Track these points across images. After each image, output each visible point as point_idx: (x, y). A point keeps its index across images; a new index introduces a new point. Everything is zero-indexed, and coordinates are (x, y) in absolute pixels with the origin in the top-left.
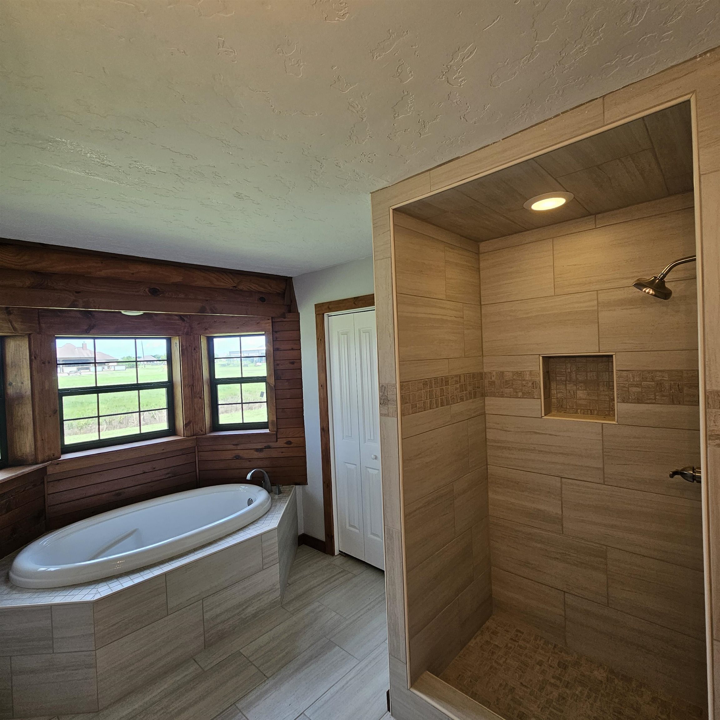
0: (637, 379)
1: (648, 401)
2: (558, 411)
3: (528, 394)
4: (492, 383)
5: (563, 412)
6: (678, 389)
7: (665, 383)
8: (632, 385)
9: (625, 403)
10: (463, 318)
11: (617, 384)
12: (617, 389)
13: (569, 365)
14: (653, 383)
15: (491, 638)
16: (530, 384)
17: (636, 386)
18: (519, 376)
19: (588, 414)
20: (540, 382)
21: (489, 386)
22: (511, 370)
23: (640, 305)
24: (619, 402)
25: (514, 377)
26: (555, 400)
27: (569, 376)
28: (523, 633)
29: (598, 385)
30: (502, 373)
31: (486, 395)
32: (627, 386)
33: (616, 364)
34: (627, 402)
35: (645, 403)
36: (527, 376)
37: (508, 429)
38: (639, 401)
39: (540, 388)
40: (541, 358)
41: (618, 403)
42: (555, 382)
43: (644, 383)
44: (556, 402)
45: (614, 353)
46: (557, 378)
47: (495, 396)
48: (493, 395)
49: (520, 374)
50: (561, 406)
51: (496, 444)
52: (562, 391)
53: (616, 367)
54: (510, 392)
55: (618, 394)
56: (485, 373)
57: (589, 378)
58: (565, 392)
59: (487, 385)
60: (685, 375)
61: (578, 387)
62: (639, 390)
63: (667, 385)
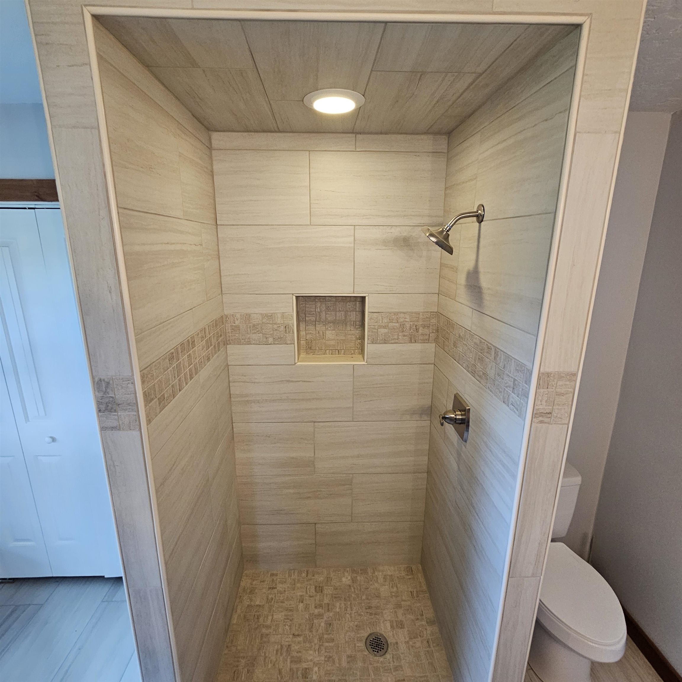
0: (385, 320)
1: (393, 342)
2: (307, 353)
3: (279, 340)
4: (236, 329)
5: (312, 354)
6: (415, 329)
7: (406, 323)
8: (380, 327)
9: (374, 344)
10: (202, 245)
11: (368, 325)
12: (368, 331)
13: (319, 304)
14: (397, 324)
15: (251, 600)
16: (282, 328)
17: (385, 327)
18: (269, 319)
19: (335, 354)
20: (293, 325)
21: (232, 332)
22: (260, 312)
23: (391, 246)
24: (370, 343)
25: (264, 321)
26: (304, 341)
27: (319, 315)
28: (277, 575)
29: (346, 325)
30: (249, 315)
31: (229, 343)
32: (376, 327)
33: (368, 306)
34: (376, 343)
35: (390, 344)
36: (279, 319)
37: (256, 381)
38: (385, 342)
39: (293, 333)
40: (294, 298)
41: (368, 345)
42: (304, 323)
43: (391, 325)
44: (305, 343)
45: (367, 295)
46: (307, 318)
47: (239, 343)
48: (239, 342)
49: (270, 316)
50: (310, 348)
51: (243, 399)
52: (311, 332)
53: (368, 309)
54: (259, 338)
55: (368, 336)
56: (227, 316)
57: (337, 318)
58: (315, 333)
59: (230, 331)
60: (421, 316)
61: (327, 327)
62: (386, 331)
63: (408, 326)
